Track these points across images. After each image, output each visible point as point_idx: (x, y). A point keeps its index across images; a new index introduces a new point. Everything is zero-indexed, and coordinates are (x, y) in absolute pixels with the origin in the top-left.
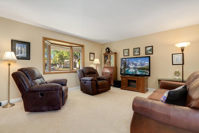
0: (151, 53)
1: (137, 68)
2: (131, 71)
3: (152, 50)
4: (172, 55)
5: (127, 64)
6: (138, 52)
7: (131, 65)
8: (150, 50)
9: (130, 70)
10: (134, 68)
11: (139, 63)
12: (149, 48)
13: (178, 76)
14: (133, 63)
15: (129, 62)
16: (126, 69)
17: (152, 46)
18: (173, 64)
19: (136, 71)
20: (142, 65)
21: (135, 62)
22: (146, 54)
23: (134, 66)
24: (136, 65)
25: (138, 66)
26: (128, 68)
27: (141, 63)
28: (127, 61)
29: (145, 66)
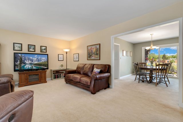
0: (45, 51)
1: (33, 64)
2: (28, 67)
3: (46, 49)
4: (58, 55)
5: (23, 60)
6: (33, 49)
7: (27, 61)
8: (44, 49)
9: (26, 66)
10: (31, 64)
11: (36, 58)
12: (44, 48)
13: (62, 67)
14: (29, 59)
15: (25, 58)
16: (22, 65)
17: (46, 47)
18: (59, 60)
19: (32, 67)
20: (38, 61)
21: (31, 58)
22: (41, 52)
23: (30, 62)
24: (32, 61)
25: (35, 61)
26: (24, 63)
27: (37, 58)
28: (23, 56)
29: (41, 62)
